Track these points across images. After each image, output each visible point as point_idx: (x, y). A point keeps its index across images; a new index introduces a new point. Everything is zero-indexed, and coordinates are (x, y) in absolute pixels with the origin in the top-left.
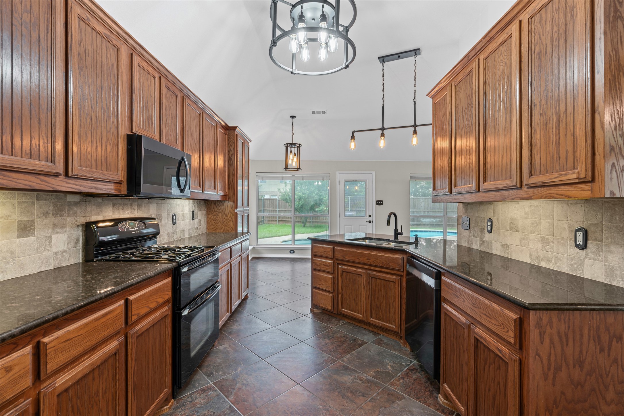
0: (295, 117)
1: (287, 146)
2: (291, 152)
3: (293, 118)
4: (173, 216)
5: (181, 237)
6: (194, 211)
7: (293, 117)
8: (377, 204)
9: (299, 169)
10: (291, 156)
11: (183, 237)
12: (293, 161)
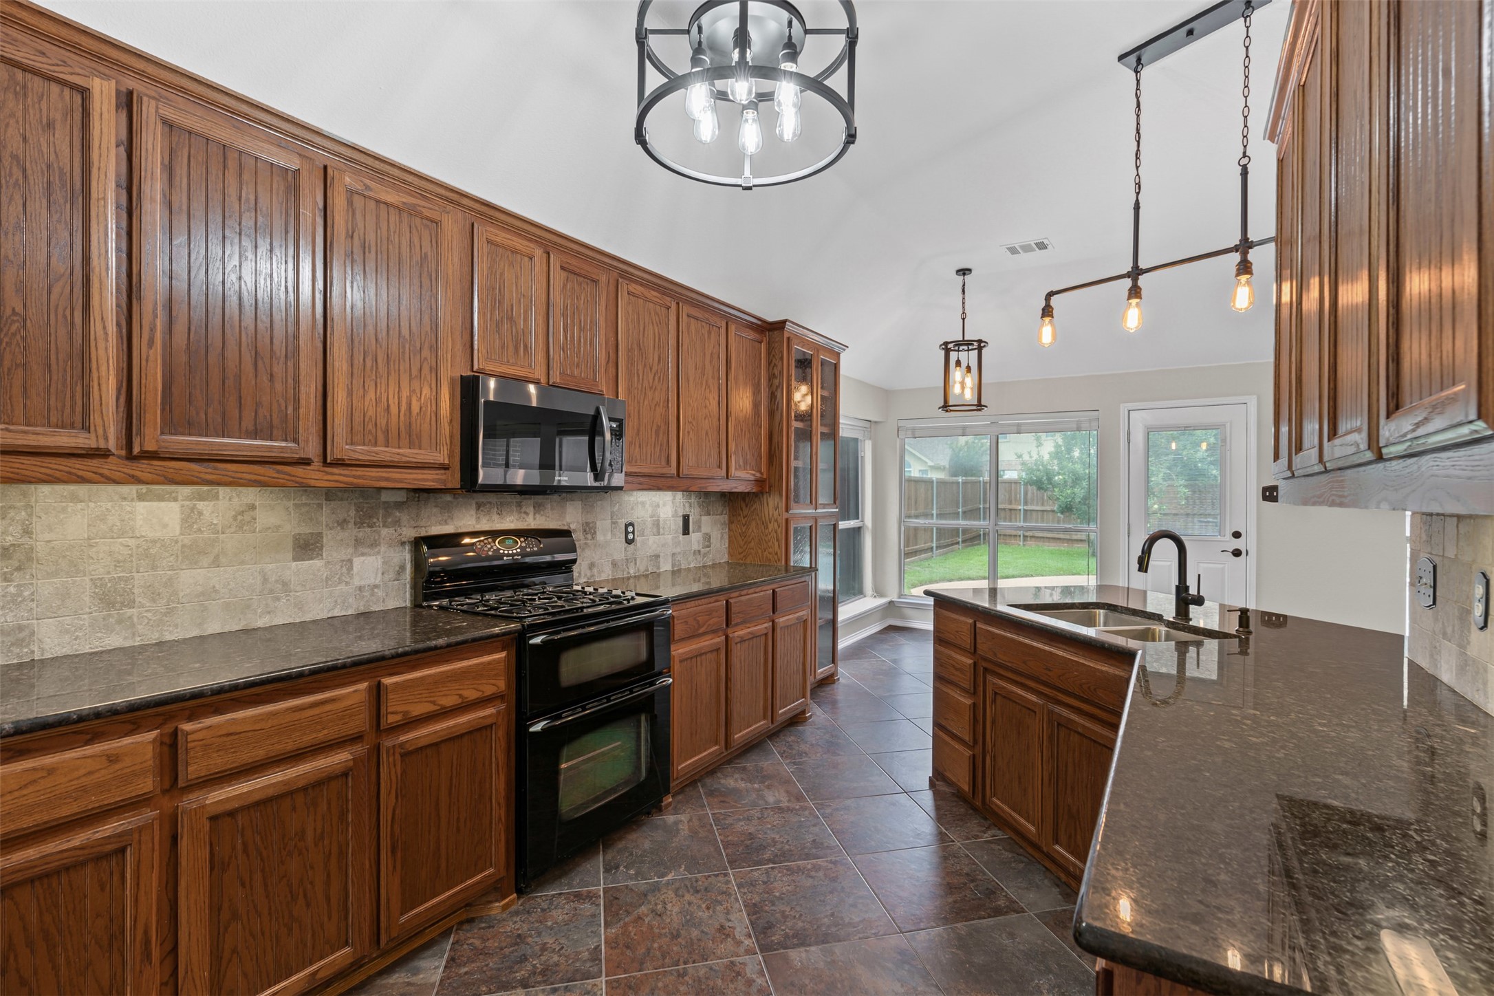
0: (970, 270)
1: (946, 348)
2: (958, 363)
3: (964, 274)
4: (626, 526)
5: (650, 571)
6: (688, 516)
7: (964, 272)
8: (1265, 498)
9: (980, 406)
10: (957, 375)
11: (655, 570)
12: (963, 386)
